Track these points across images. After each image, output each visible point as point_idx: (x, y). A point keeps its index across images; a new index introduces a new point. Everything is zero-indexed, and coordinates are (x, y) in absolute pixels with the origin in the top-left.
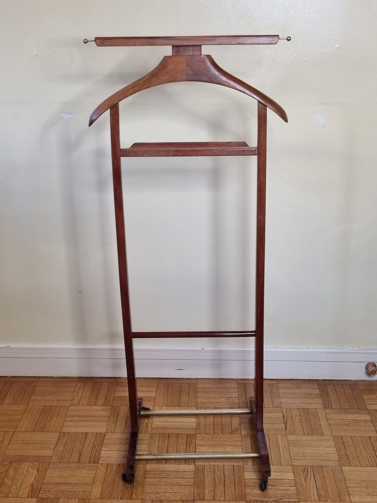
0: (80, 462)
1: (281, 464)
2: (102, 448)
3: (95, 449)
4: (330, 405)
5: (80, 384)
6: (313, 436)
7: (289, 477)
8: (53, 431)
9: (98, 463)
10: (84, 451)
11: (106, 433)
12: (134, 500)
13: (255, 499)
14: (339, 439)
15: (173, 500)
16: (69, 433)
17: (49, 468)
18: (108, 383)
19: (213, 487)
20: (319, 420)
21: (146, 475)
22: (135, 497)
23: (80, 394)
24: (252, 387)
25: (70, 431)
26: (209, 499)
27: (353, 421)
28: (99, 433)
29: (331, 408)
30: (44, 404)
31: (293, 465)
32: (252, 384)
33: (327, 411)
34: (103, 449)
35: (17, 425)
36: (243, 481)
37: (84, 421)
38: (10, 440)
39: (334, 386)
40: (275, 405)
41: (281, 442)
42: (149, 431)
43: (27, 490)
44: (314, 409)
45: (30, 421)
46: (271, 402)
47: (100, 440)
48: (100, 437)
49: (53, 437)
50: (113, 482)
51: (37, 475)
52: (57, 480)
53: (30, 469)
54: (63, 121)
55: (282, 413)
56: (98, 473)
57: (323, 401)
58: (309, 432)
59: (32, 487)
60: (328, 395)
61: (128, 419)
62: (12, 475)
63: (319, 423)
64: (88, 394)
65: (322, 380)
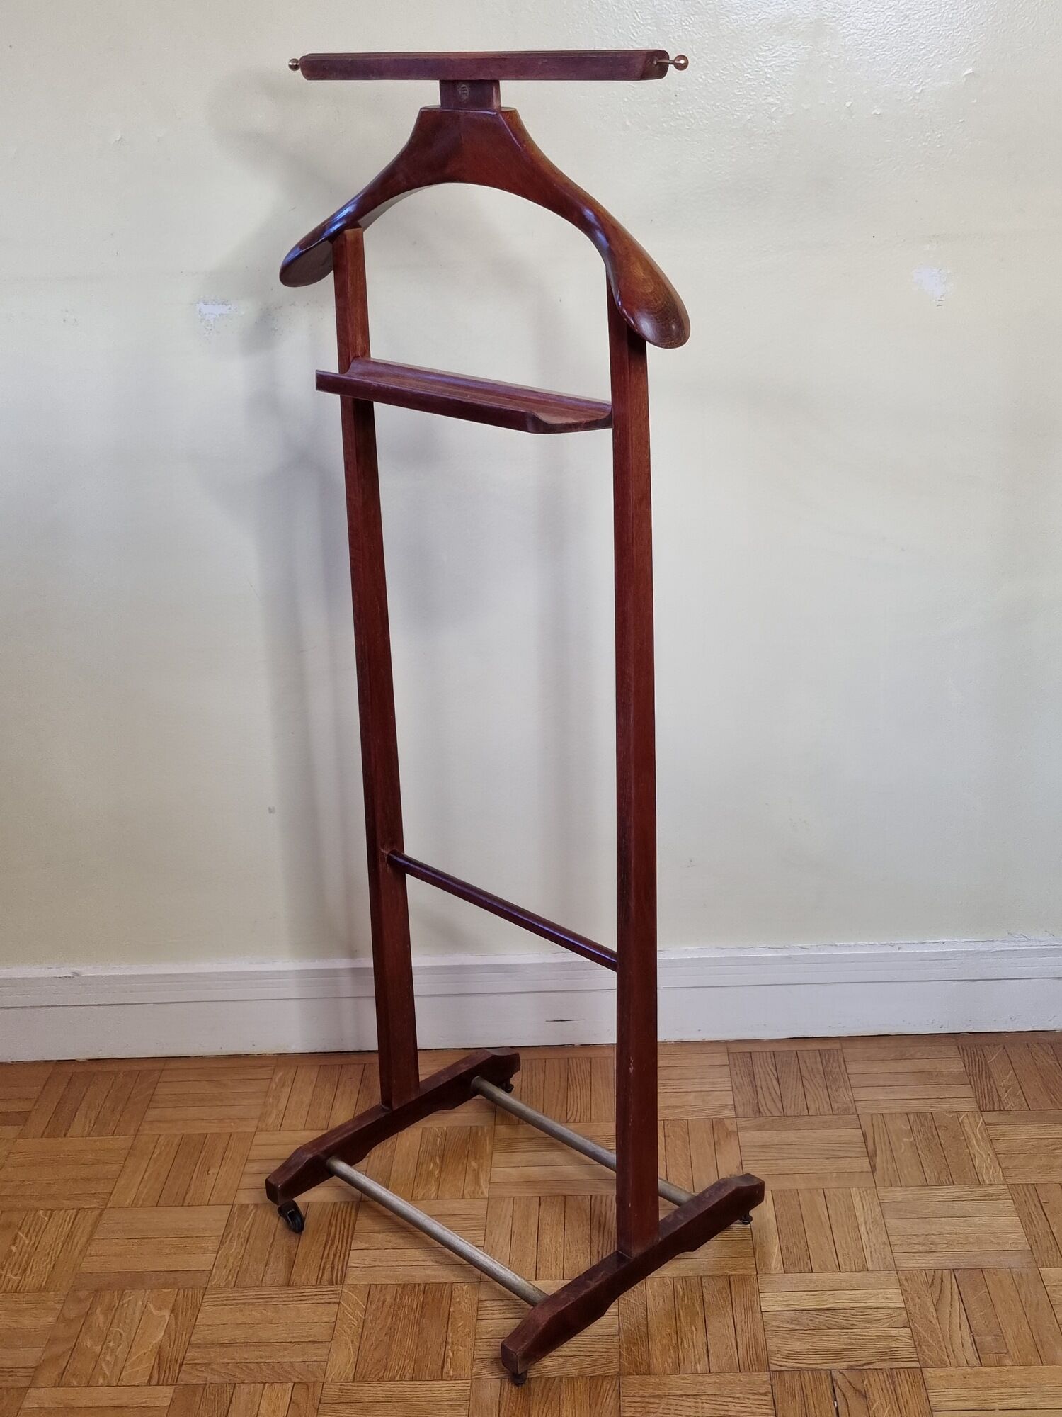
0: (291, 1284)
1: (865, 1268)
2: (351, 1243)
3: (332, 1245)
4: (996, 1103)
5: (281, 1073)
6: (952, 1189)
7: (888, 1300)
8: (211, 1203)
9: (342, 1283)
10: (302, 1254)
11: (362, 1203)
12: (451, 1380)
13: (795, 1365)
14: (1027, 1193)
15: (561, 1378)
16: (256, 1205)
17: (203, 1304)
18: (361, 1067)
19: (674, 1336)
20: (967, 1143)
21: (479, 1313)
22: (451, 1373)
23: (284, 1100)
24: (769, 1060)
25: (259, 1202)
26: (664, 1369)
28: (341, 1203)
29: (1000, 1110)
30: (183, 1132)
31: (898, 1268)
32: (770, 1052)
33: (990, 1117)
34: (356, 1244)
35: (110, 1191)
36: (759, 1316)
38: (93, 1233)
39: (1004, 1048)
40: (838, 1108)
41: (861, 1208)
42: (482, 1193)
43: (149, 1363)
44: (949, 1113)
45: (146, 1178)
46: (828, 1100)
47: (345, 1223)
48: (344, 1213)
49: (211, 1219)
50: (387, 1334)
51: (173, 1322)
52: (228, 1335)
53: (151, 1307)
54: (203, 324)
55: (861, 1128)
56: (346, 1312)
57: (974, 1090)
58: (939, 1178)
59: (159, 1355)
60: (989, 1075)
61: (421, 1160)
62: (101, 1325)
63: (967, 1151)
64: (307, 1099)
65: (969, 1033)
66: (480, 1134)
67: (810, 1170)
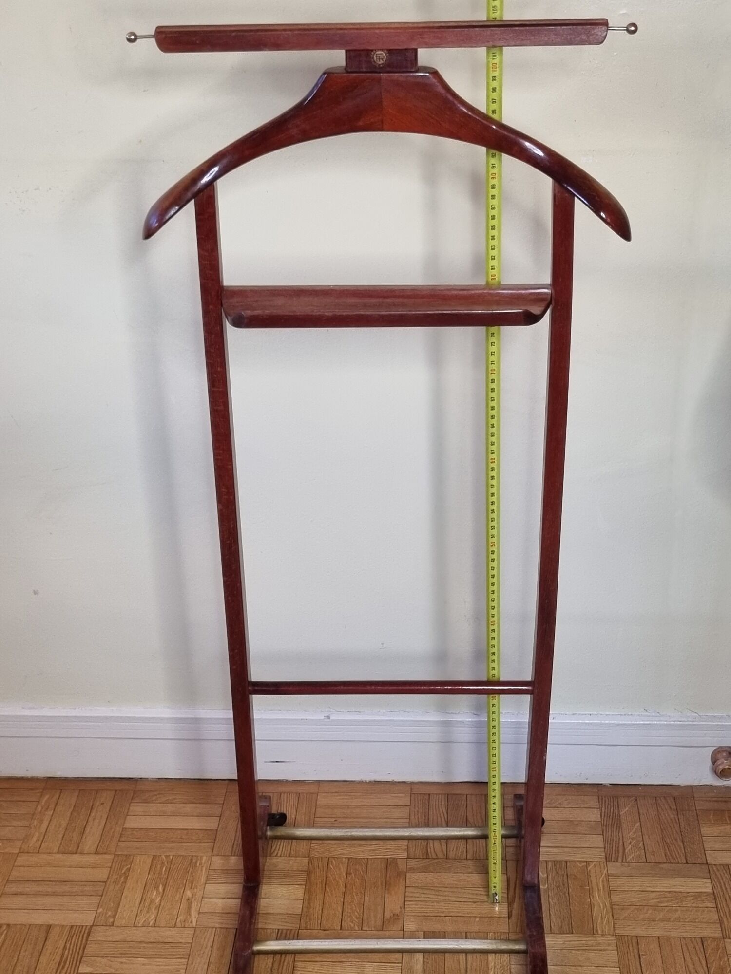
2: (79, 967)
3: (63, 968)
4: (621, 854)
5: (48, 796)
6: (571, 937)
11: (93, 928)
14: (630, 945)
16: (8, 925)
18: (113, 793)
20: (590, 892)
23: (45, 824)
24: (443, 803)
25: (11, 922)
27: (668, 895)
28: (76, 926)
29: (622, 862)
32: (445, 793)
33: (613, 868)
37: (47, 894)
39: (636, 800)
42: (191, 922)
44: (581, 862)
47: (76, 946)
48: (78, 936)
55: (507, 874)
57: (605, 841)
58: (561, 927)
60: (619, 826)
61: (147, 888)
63: (589, 900)
64: (64, 824)
65: (610, 784)
66: (198, 864)
67: (459, 913)
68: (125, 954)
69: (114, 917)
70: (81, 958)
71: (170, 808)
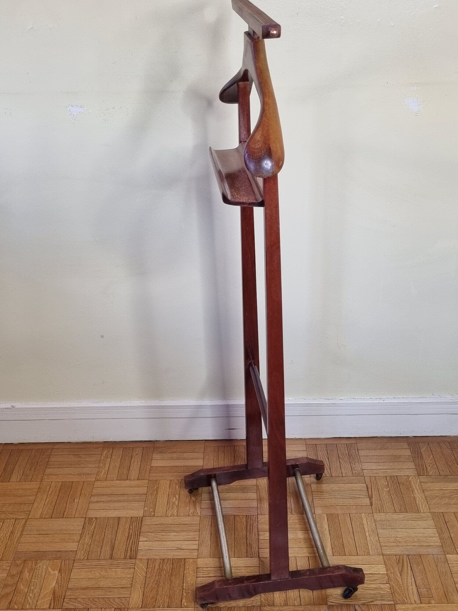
0: (113, 558)
1: (369, 554)
2: (139, 538)
3: (131, 539)
4: (425, 472)
5: (106, 451)
6: (407, 514)
7: (379, 570)
8: (76, 516)
9: (136, 558)
10: (117, 542)
11: (144, 518)
12: (185, 607)
13: (338, 602)
14: (440, 517)
15: (234, 607)
16: (96, 518)
17: (74, 568)
18: (142, 449)
20: (413, 491)
21: (198, 574)
22: (186, 604)
23: (107, 465)
24: (324, 449)
25: (98, 516)
26: (281, 605)
27: (456, 491)
28: (134, 517)
29: (427, 475)
30: (63, 480)
31: (383, 554)
32: (324, 444)
33: (423, 479)
34: (141, 539)
35: (30, 510)
37: (115, 501)
38: (23, 531)
39: (428, 444)
40: (355, 473)
41: (366, 523)
42: (197, 513)
43: (49, 598)
44: (405, 476)
45: (46, 503)
46: (351, 469)
47: (136, 527)
48: (136, 522)
49: (76, 525)
50: (156, 584)
51: (60, 576)
52: (84, 584)
53: (50, 569)
55: (366, 483)
56: (137, 572)
57: (415, 465)
58: (401, 509)
59: (54, 593)
60: (422, 457)
61: (170, 496)
62: (27, 578)
63: (413, 495)
64: (118, 465)
65: (413, 436)
67: (343, 504)
68: (164, 531)
69: (154, 512)
70: (140, 533)
71: (175, 455)
